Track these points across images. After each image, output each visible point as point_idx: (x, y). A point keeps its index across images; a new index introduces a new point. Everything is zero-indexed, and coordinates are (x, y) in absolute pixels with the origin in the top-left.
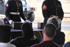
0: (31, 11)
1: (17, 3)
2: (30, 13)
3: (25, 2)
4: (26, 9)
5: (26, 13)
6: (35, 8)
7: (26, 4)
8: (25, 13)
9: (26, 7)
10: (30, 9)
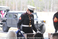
0: (42, 24)
1: (29, 17)
2: (41, 25)
3: (37, 16)
4: (37, 22)
5: (38, 26)
6: (45, 21)
7: (37, 17)
8: (36, 26)
9: (38, 20)
10: (41, 22)
